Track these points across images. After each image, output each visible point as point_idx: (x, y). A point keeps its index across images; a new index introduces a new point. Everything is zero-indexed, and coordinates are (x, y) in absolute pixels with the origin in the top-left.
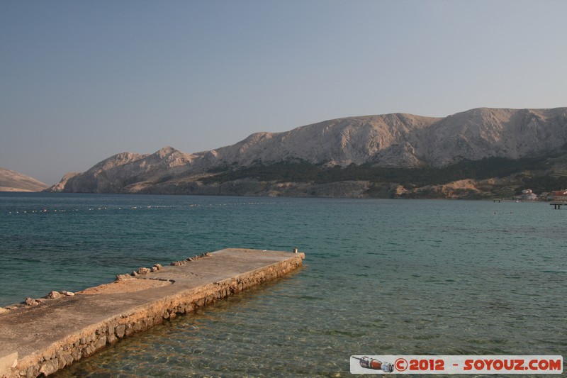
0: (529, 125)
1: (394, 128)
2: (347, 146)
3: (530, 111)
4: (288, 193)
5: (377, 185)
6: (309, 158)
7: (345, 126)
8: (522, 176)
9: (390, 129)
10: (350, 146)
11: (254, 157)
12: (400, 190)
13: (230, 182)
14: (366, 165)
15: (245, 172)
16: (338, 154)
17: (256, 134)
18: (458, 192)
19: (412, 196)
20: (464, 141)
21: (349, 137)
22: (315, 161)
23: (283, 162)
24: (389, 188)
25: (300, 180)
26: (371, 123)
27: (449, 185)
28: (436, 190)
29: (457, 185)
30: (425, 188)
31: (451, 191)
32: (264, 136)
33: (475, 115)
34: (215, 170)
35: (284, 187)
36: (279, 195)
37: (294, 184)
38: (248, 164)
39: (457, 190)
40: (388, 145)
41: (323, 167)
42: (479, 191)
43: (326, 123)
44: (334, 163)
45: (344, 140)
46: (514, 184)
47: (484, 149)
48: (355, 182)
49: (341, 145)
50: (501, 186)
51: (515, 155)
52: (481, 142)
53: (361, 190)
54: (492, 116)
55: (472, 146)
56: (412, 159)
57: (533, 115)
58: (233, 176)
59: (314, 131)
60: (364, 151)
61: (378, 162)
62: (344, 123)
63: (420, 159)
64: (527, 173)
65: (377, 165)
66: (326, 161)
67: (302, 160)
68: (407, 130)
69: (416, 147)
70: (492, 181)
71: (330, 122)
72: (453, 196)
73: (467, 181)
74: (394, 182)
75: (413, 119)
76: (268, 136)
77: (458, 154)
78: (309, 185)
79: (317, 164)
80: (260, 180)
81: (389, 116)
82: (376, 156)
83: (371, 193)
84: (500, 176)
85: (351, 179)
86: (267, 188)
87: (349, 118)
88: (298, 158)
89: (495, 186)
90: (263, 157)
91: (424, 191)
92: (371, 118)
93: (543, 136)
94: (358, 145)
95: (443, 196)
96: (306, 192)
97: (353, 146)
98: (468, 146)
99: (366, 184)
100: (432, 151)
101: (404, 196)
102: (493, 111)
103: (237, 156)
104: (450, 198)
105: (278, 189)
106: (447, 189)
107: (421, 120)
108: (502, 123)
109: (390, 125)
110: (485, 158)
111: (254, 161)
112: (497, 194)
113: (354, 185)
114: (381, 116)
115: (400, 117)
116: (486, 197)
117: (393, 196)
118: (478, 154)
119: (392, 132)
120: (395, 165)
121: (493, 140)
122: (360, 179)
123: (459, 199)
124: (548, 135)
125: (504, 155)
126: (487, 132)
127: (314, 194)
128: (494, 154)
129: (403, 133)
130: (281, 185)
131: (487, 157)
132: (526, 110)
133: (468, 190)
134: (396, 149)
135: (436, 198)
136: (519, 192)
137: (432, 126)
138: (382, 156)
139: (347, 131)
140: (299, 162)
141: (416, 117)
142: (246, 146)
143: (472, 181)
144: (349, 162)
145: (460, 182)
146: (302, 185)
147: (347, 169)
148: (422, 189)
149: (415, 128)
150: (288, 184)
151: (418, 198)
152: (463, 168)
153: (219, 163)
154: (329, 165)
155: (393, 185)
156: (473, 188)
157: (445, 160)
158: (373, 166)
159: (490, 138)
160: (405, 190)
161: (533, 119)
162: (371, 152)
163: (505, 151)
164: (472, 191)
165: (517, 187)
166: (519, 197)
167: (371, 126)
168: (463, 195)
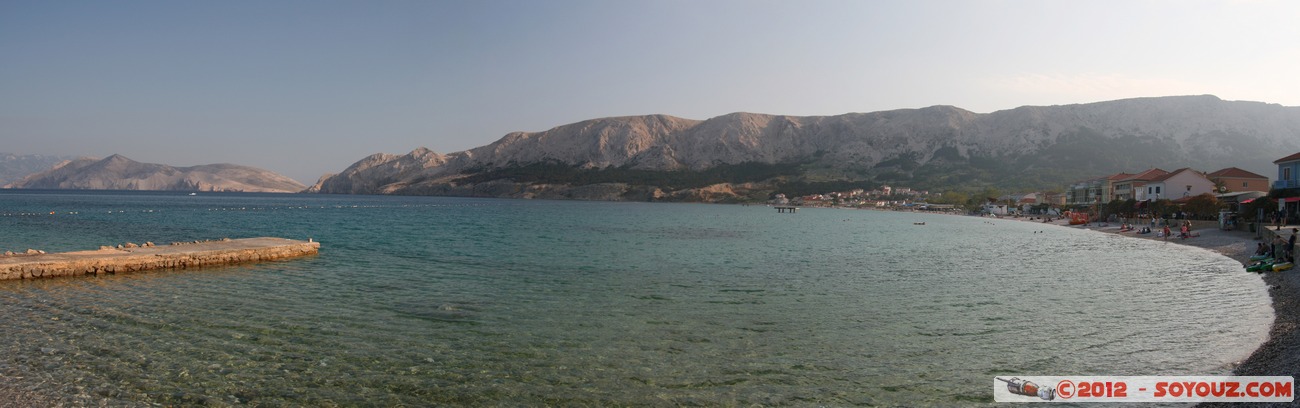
0: (785, 132)
1: (654, 130)
2: (605, 147)
3: (787, 118)
4: (544, 195)
5: (634, 188)
6: (566, 159)
7: (604, 127)
8: (777, 180)
9: (650, 131)
10: (609, 148)
11: (509, 157)
12: (658, 193)
13: (484, 183)
14: (624, 168)
15: (500, 173)
16: (596, 155)
17: (512, 134)
18: (715, 195)
19: (670, 199)
20: (723, 144)
21: (607, 139)
22: (573, 163)
23: (539, 163)
24: (647, 191)
25: (556, 182)
26: (631, 124)
27: (706, 189)
28: (693, 194)
29: (715, 188)
30: (683, 191)
31: (708, 195)
32: (521, 136)
33: (734, 119)
34: (470, 171)
35: (540, 189)
36: (534, 197)
37: (550, 186)
38: (503, 165)
39: (715, 193)
40: (647, 147)
41: (580, 168)
42: (735, 195)
43: (584, 123)
44: (592, 164)
45: (603, 141)
46: (769, 189)
47: (742, 154)
48: (612, 184)
49: (599, 146)
50: (757, 190)
51: (771, 160)
52: (740, 147)
53: (619, 193)
54: (751, 121)
55: (731, 150)
56: (671, 162)
57: (789, 122)
58: (488, 178)
59: (572, 130)
60: (622, 152)
61: (636, 165)
62: (603, 123)
63: (679, 162)
64: (781, 178)
65: (635, 167)
66: (583, 162)
67: (558, 161)
68: (667, 132)
69: (675, 150)
70: (748, 185)
71: (589, 122)
72: (711, 200)
73: (724, 185)
74: (652, 185)
75: (674, 121)
76: (525, 136)
77: (717, 158)
78: (565, 187)
79: (574, 166)
80: (515, 182)
81: (650, 117)
82: (635, 158)
83: (629, 196)
84: (756, 180)
85: (608, 182)
86: (522, 190)
87: (608, 119)
88: (554, 159)
89: (752, 190)
90: (519, 158)
91: (682, 194)
92: (631, 119)
93: (798, 142)
94: (617, 147)
95: (700, 200)
96: (562, 194)
97: (612, 147)
98: (727, 150)
99: (623, 186)
100: (692, 154)
101: (661, 199)
102: (752, 116)
103: (492, 156)
104: (707, 202)
105: (534, 191)
106: (705, 193)
107: (681, 122)
108: (760, 128)
109: (650, 127)
110: (743, 162)
111: (510, 162)
112: (752, 198)
113: (611, 188)
114: (641, 117)
115: (661, 119)
116: (743, 202)
117: (650, 199)
118: (736, 158)
119: (652, 134)
120: (654, 167)
121: (751, 145)
122: (618, 181)
123: (716, 202)
124: (802, 142)
125: (761, 160)
126: (746, 137)
127: (570, 196)
128: (752, 159)
129: (663, 135)
130: (537, 187)
131: (745, 161)
132: (783, 117)
133: (725, 194)
134: (655, 151)
135: (694, 201)
136: (772, 197)
137: (692, 129)
138: (641, 158)
139: (606, 131)
140: (555, 163)
141: (676, 119)
142: (501, 146)
143: (729, 185)
144: (607, 164)
145: (717, 186)
146: (559, 187)
147: (604, 171)
148: (680, 192)
149: (676, 130)
150: (544, 186)
151: (675, 201)
152: (722, 172)
153: (474, 163)
154: (587, 166)
155: (650, 188)
156: (730, 192)
157: (704, 164)
158: (632, 168)
159: (748, 142)
160: (662, 193)
161: (789, 126)
162: (630, 154)
163: (762, 156)
164: (728, 195)
165: (771, 191)
166: (772, 201)
167: (630, 127)
168: (720, 199)
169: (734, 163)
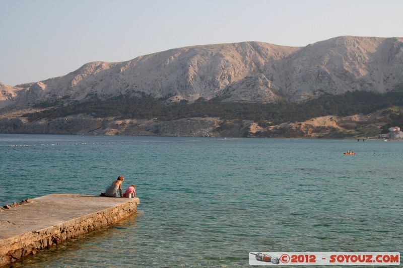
0: (397, 56)
1: (247, 59)
2: (195, 78)
3: (399, 40)
4: (130, 132)
5: (228, 122)
6: (152, 92)
7: (192, 56)
8: (389, 112)
9: (244, 60)
10: (198, 79)
11: (88, 90)
12: (254, 128)
13: (60, 119)
14: (216, 100)
15: (78, 108)
16: (185, 87)
17: (91, 63)
18: (318, 130)
19: (268, 135)
20: (325, 73)
21: (197, 69)
22: (159, 96)
23: (121, 96)
24: (242, 126)
25: (142, 116)
26: (222, 52)
27: (308, 122)
28: (294, 128)
29: (317, 122)
30: (282, 125)
31: (311, 129)
32: (100, 66)
33: (337, 44)
34: (43, 105)
35: (123, 124)
36: (117, 134)
37: (135, 121)
38: (81, 98)
39: (318, 127)
40: (241, 77)
41: (168, 101)
42: (341, 129)
43: (171, 52)
44: (180, 97)
45: (192, 72)
46: (380, 121)
47: (347, 82)
48: (203, 119)
49: (187, 77)
50: (366, 123)
51: (381, 89)
52: (344, 75)
53: (211, 128)
54: (357, 45)
55: (334, 78)
56: (267, 93)
58: (64, 112)
59: (158, 59)
60: (214, 84)
61: (229, 97)
62: (192, 51)
63: (276, 93)
64: (395, 109)
65: (229, 100)
66: (170, 95)
67: (143, 93)
68: (262, 61)
69: (272, 80)
70: (356, 118)
71: (176, 50)
72: (313, 135)
73: (328, 117)
74: (247, 119)
75: (269, 48)
76: (105, 67)
77: (318, 88)
78: (151, 122)
79: (161, 99)
80: (95, 117)
81: (242, 44)
82: (228, 90)
83: (223, 131)
84: (365, 112)
85: (199, 116)
86: (104, 126)
87: (197, 47)
88: (139, 92)
89: (360, 123)
90: (99, 90)
91: (281, 129)
92: (222, 47)
94: (207, 78)
95: (301, 134)
96: (148, 130)
97: (202, 78)
98: (330, 78)
99: (216, 120)
100: (290, 85)
101: (258, 134)
102: (358, 40)
103: (68, 89)
104: (309, 137)
105: (117, 126)
106: (306, 127)
107: (278, 49)
108: (368, 53)
109: (243, 55)
110: (348, 92)
111: (89, 95)
112: (361, 132)
113: (202, 122)
114: (234, 45)
115: (255, 46)
116: (350, 136)
117: (246, 134)
118: (341, 88)
119: (246, 63)
120: (248, 99)
121: (358, 72)
122: (210, 115)
123: (319, 137)
125: (369, 89)
126: (351, 63)
127: (156, 132)
128: (358, 88)
129: (258, 64)
130: (120, 122)
131: (351, 90)
132: (394, 39)
133: (329, 127)
134: (250, 82)
135: (294, 136)
136: (385, 130)
137: (290, 57)
138: (234, 90)
139: (195, 61)
140: (140, 96)
141: (272, 46)
142: (79, 78)
143: (334, 118)
144: (197, 96)
145: (320, 119)
146: (145, 123)
147: (195, 104)
148: (278, 126)
149: (271, 58)
150: (128, 121)
151: (273, 137)
153: (47, 96)
154: (174, 99)
155: (246, 122)
156: (335, 125)
157: (305, 95)
158: (225, 101)
159: (354, 69)
160: (259, 127)
162: (222, 86)
163: (371, 85)
164: (334, 129)
165: (383, 124)
166: (385, 135)
167: (221, 56)
168: (324, 134)
169: (338, 93)
